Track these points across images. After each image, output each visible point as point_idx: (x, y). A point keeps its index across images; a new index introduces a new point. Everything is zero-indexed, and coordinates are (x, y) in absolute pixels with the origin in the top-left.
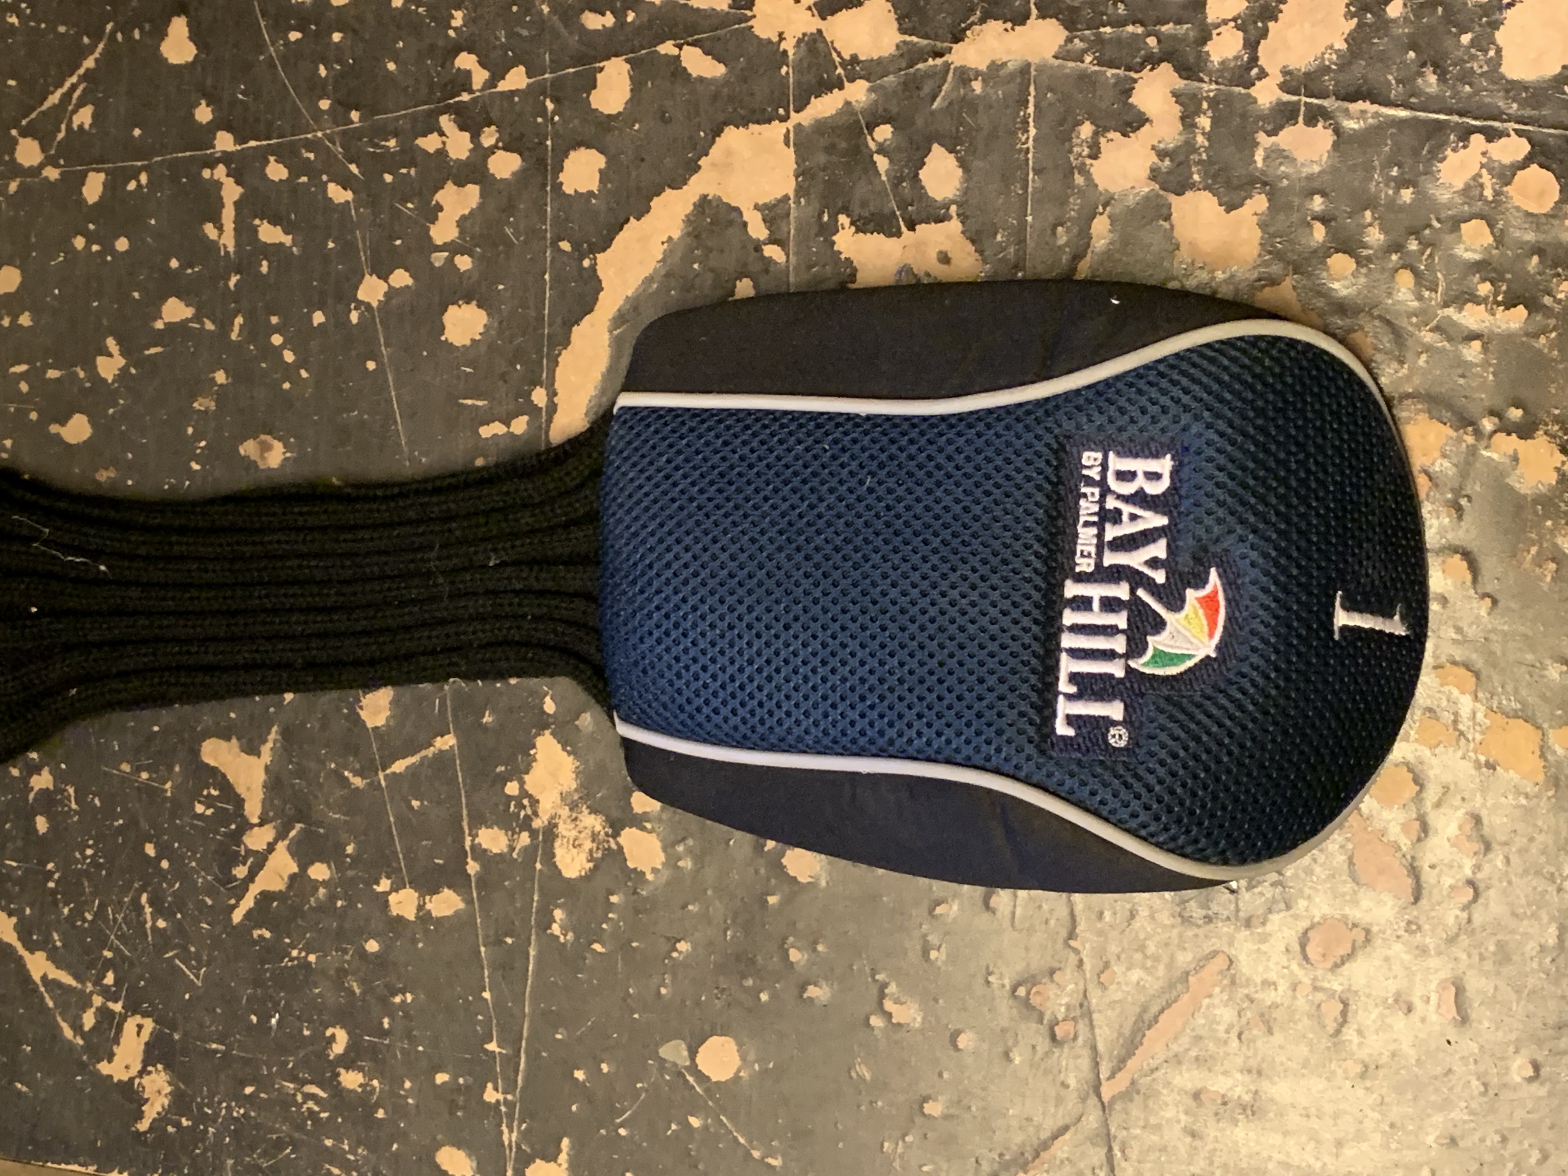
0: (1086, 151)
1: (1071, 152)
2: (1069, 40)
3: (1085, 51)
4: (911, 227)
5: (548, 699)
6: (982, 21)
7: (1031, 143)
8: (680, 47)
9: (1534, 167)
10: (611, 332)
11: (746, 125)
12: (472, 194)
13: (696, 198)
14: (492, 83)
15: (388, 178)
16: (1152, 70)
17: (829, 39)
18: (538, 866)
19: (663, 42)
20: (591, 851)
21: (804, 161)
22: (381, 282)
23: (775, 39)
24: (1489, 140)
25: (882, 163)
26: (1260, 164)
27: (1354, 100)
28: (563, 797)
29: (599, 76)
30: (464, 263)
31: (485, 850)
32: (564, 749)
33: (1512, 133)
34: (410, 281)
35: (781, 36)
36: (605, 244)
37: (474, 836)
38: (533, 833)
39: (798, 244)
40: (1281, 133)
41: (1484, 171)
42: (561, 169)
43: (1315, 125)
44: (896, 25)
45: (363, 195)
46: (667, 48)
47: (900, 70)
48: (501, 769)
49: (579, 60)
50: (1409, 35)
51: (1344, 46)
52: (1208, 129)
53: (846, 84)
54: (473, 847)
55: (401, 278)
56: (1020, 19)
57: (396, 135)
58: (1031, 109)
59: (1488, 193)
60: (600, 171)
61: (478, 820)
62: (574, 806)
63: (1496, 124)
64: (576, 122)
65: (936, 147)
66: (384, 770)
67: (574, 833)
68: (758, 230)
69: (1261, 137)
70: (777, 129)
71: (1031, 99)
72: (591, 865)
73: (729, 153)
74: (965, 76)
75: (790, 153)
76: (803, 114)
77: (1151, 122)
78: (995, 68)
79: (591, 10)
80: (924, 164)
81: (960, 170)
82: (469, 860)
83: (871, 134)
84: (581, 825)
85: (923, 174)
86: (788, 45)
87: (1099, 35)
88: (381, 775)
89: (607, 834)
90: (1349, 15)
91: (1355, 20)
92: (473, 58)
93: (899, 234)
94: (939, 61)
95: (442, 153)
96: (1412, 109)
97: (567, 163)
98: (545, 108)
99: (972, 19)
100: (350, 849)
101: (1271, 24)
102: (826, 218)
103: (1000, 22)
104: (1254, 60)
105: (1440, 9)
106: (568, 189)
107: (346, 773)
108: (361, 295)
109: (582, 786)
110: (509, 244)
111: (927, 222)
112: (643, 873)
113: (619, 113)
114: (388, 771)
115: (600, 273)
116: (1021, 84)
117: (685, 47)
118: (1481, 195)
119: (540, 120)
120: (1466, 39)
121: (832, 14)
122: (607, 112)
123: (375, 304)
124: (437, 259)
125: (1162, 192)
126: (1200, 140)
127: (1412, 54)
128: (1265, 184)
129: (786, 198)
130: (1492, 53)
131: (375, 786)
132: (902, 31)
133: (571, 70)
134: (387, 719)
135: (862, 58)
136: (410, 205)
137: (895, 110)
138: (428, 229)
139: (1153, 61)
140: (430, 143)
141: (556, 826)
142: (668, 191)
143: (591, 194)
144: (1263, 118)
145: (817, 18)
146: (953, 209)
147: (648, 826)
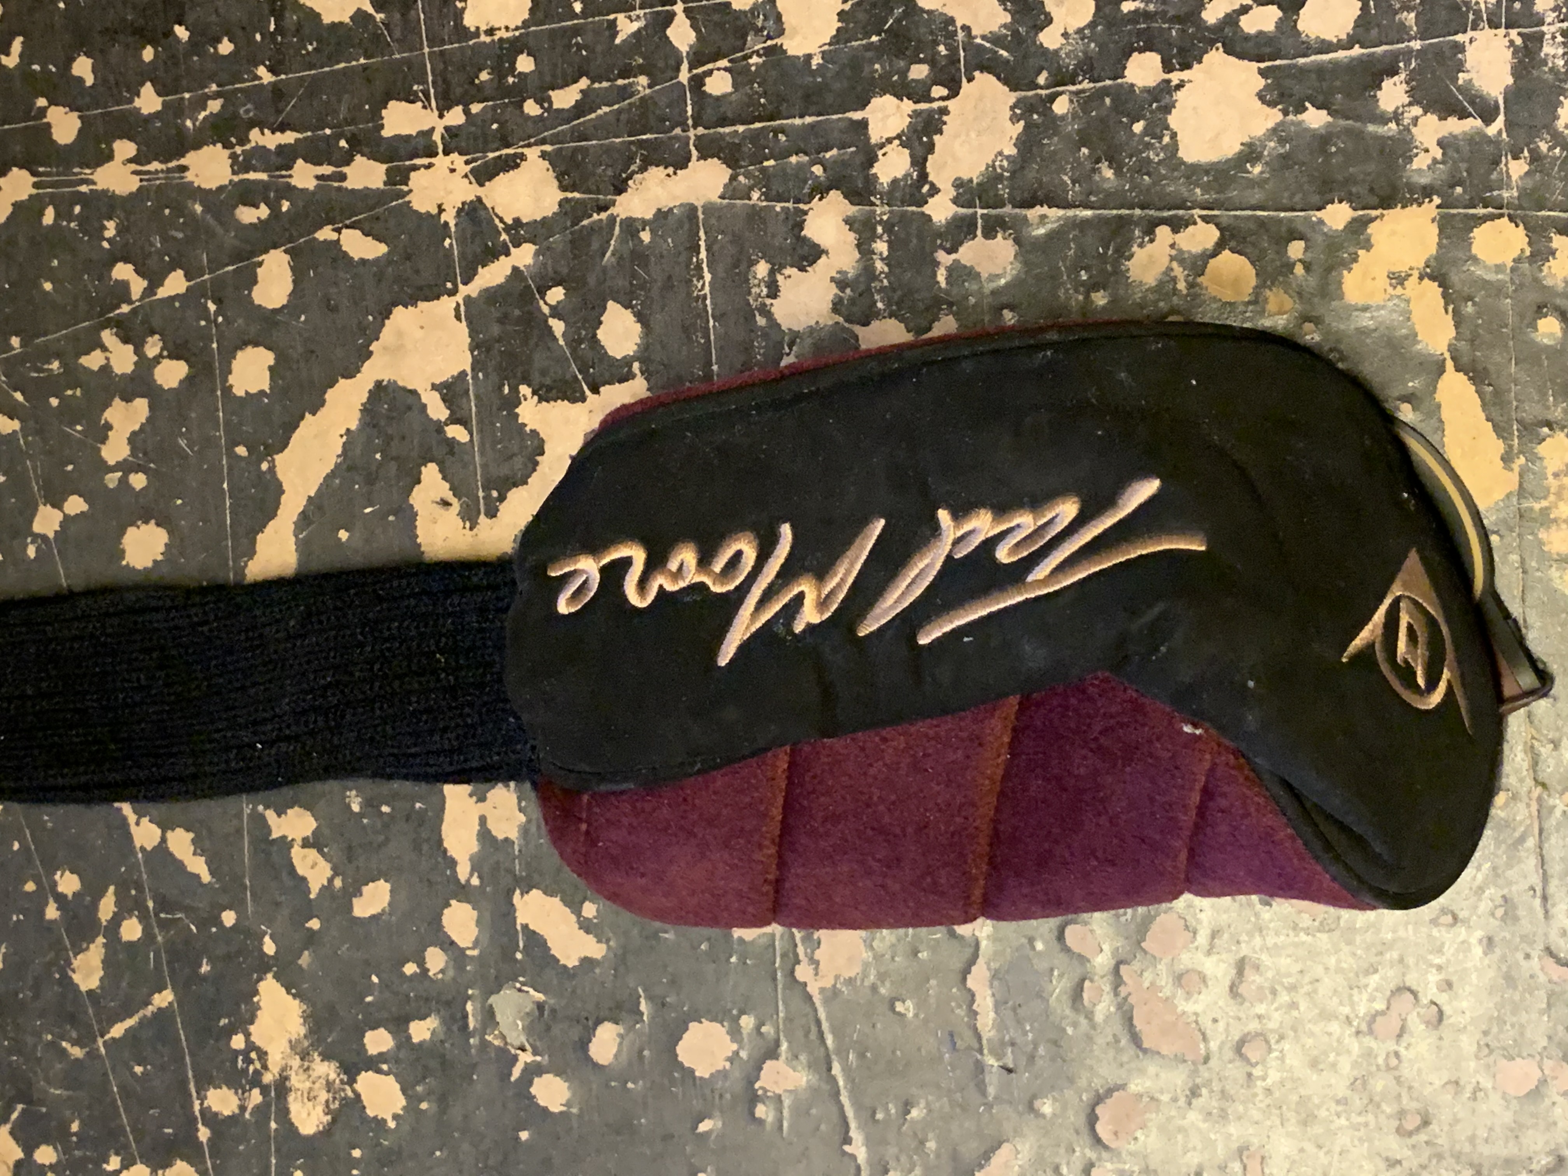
0: (765, 291)
1: (750, 293)
2: (733, 178)
3: (751, 188)
4: (595, 390)
5: (267, 939)
6: (643, 169)
7: (707, 289)
8: (338, 231)
9: (1226, 253)
10: (296, 536)
11: (415, 304)
12: (141, 407)
13: (371, 386)
14: (150, 291)
15: (54, 402)
16: (820, 199)
17: (489, 206)
18: (273, 1125)
19: (321, 227)
20: (327, 1102)
21: (478, 333)
22: (56, 511)
23: (434, 211)
24: (1176, 230)
25: (558, 327)
26: (943, 285)
27: (1032, 206)
28: (293, 1045)
29: (259, 270)
30: (138, 481)
31: (216, 1114)
32: (288, 992)
33: (1198, 220)
34: (85, 507)
35: (441, 209)
36: (283, 445)
37: (202, 1099)
38: (265, 1090)
39: (480, 422)
40: (961, 250)
41: (1175, 265)
42: (230, 372)
43: (995, 237)
44: (556, 183)
45: (31, 424)
46: (326, 234)
47: (566, 228)
48: (224, 1022)
49: (238, 256)
50: (1079, 131)
51: (1014, 151)
52: (885, 254)
53: (512, 250)
54: (202, 1111)
55: (75, 505)
56: (681, 163)
57: (58, 356)
58: (703, 255)
59: (1181, 286)
60: (271, 368)
61: (205, 1081)
62: (304, 1056)
63: (1181, 212)
64: (240, 321)
65: (611, 304)
66: (102, 1036)
67: (308, 1084)
68: (438, 410)
69: (942, 256)
70: (447, 304)
71: (702, 243)
72: (329, 1117)
73: (400, 334)
74: (631, 226)
75: (462, 328)
76: (471, 286)
77: (827, 253)
78: (662, 215)
79: (245, 205)
80: (601, 323)
81: (639, 325)
82: (200, 1126)
83: (543, 298)
84: (314, 1075)
85: (601, 334)
86: (449, 217)
87: (764, 170)
88: (100, 1041)
89: (342, 1081)
90: (1014, 119)
91: (1022, 123)
92: (130, 267)
93: (583, 399)
94: (604, 216)
95: (106, 369)
96: (1092, 208)
97: (236, 365)
98: (207, 309)
99: (633, 167)
100: (75, 1127)
101: (936, 138)
102: (506, 390)
103: (661, 168)
104: (923, 177)
105: (1108, 101)
106: (239, 391)
107: (64, 1044)
108: (38, 527)
109: (311, 1032)
110: (185, 457)
111: (611, 383)
112: (384, 1121)
113: (283, 307)
114: (107, 1037)
115: (280, 476)
116: (690, 230)
117: (344, 231)
118: (1175, 289)
119: (203, 323)
120: (1138, 127)
121: (490, 179)
122: (270, 306)
123: (51, 535)
124: (111, 480)
125: (847, 325)
126: (879, 265)
127: (1085, 151)
128: (951, 304)
129: (463, 374)
130: (1166, 139)
131: (93, 1054)
132: (563, 188)
133: (231, 268)
134: (101, 979)
135: (524, 221)
136: (79, 428)
137: (565, 271)
138: (99, 450)
139: (821, 190)
140: (93, 361)
141: (287, 1078)
142: (342, 381)
143: (262, 393)
144: (940, 235)
145: (475, 185)
146: (636, 366)
147: (385, 1067)
